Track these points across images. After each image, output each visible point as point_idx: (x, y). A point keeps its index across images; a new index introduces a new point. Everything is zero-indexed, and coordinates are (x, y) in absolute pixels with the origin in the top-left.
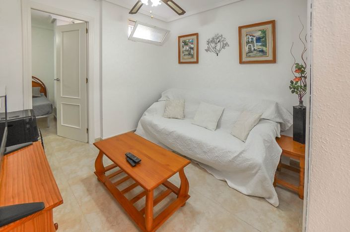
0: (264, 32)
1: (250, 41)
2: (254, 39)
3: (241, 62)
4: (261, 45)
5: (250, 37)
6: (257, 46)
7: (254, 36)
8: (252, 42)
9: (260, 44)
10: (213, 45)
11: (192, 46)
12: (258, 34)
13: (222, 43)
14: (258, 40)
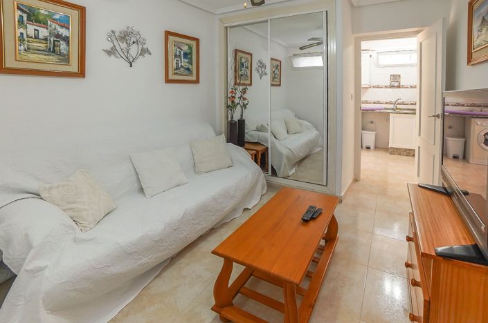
0: (190, 48)
1: (178, 54)
2: (182, 52)
3: (168, 81)
4: (188, 62)
5: (179, 50)
6: (184, 62)
7: (182, 50)
8: (180, 56)
9: (187, 60)
10: (124, 45)
11: (63, 32)
12: (185, 48)
13: (140, 47)
14: (186, 55)
